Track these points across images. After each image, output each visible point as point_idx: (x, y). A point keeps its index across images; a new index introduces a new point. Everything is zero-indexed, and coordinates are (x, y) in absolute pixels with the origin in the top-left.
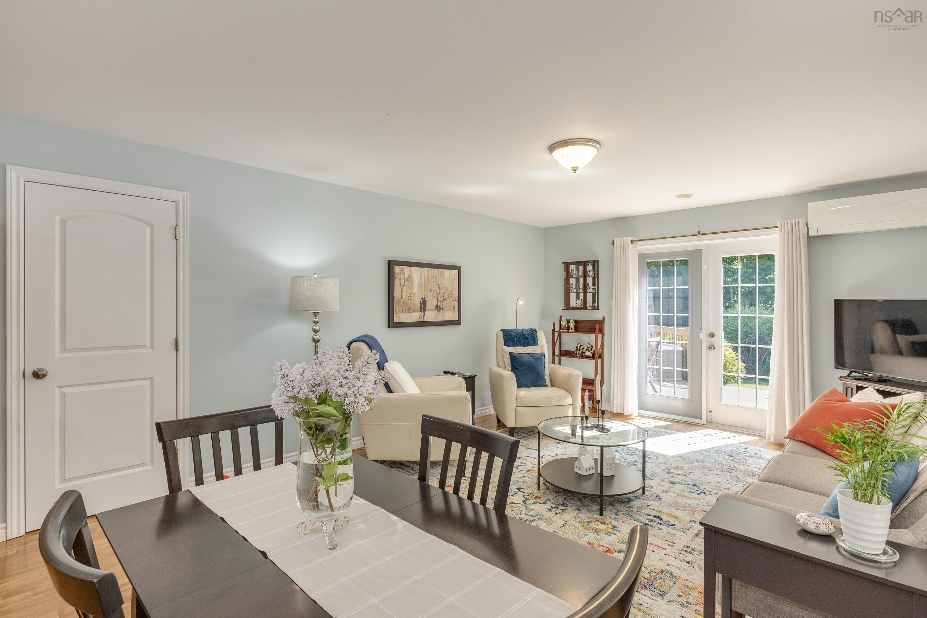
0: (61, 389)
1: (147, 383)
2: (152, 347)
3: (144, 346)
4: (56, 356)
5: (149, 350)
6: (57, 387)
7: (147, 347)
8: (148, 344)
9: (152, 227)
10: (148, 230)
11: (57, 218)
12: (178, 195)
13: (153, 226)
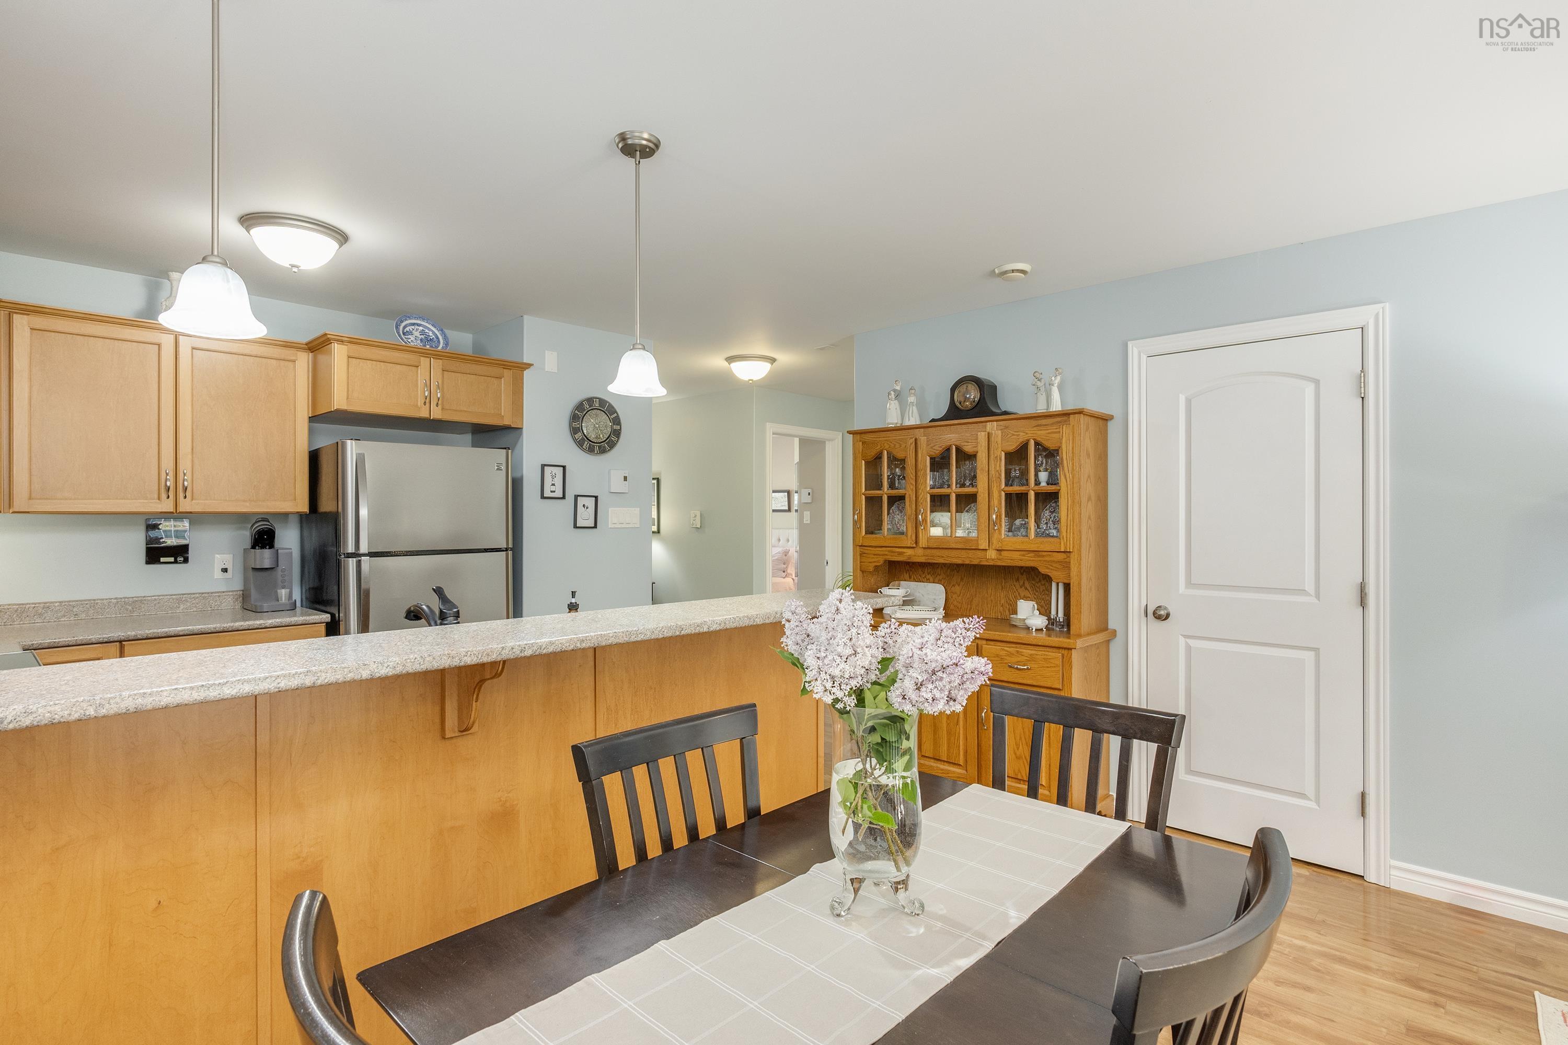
0: (1187, 640)
1: (1309, 656)
2: (1318, 596)
3: (1303, 592)
4: (1181, 592)
5: (1315, 600)
6: (1182, 635)
7: (1309, 595)
8: (1310, 586)
9: (1317, 382)
10: (1310, 389)
11: (1182, 399)
12: (1364, 315)
13: (1319, 381)
